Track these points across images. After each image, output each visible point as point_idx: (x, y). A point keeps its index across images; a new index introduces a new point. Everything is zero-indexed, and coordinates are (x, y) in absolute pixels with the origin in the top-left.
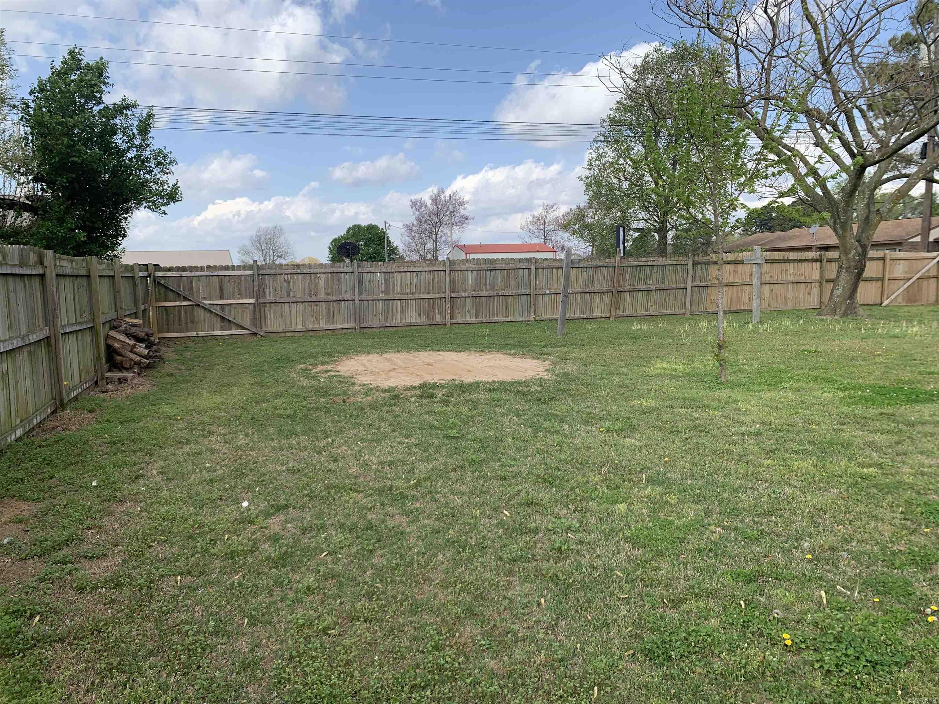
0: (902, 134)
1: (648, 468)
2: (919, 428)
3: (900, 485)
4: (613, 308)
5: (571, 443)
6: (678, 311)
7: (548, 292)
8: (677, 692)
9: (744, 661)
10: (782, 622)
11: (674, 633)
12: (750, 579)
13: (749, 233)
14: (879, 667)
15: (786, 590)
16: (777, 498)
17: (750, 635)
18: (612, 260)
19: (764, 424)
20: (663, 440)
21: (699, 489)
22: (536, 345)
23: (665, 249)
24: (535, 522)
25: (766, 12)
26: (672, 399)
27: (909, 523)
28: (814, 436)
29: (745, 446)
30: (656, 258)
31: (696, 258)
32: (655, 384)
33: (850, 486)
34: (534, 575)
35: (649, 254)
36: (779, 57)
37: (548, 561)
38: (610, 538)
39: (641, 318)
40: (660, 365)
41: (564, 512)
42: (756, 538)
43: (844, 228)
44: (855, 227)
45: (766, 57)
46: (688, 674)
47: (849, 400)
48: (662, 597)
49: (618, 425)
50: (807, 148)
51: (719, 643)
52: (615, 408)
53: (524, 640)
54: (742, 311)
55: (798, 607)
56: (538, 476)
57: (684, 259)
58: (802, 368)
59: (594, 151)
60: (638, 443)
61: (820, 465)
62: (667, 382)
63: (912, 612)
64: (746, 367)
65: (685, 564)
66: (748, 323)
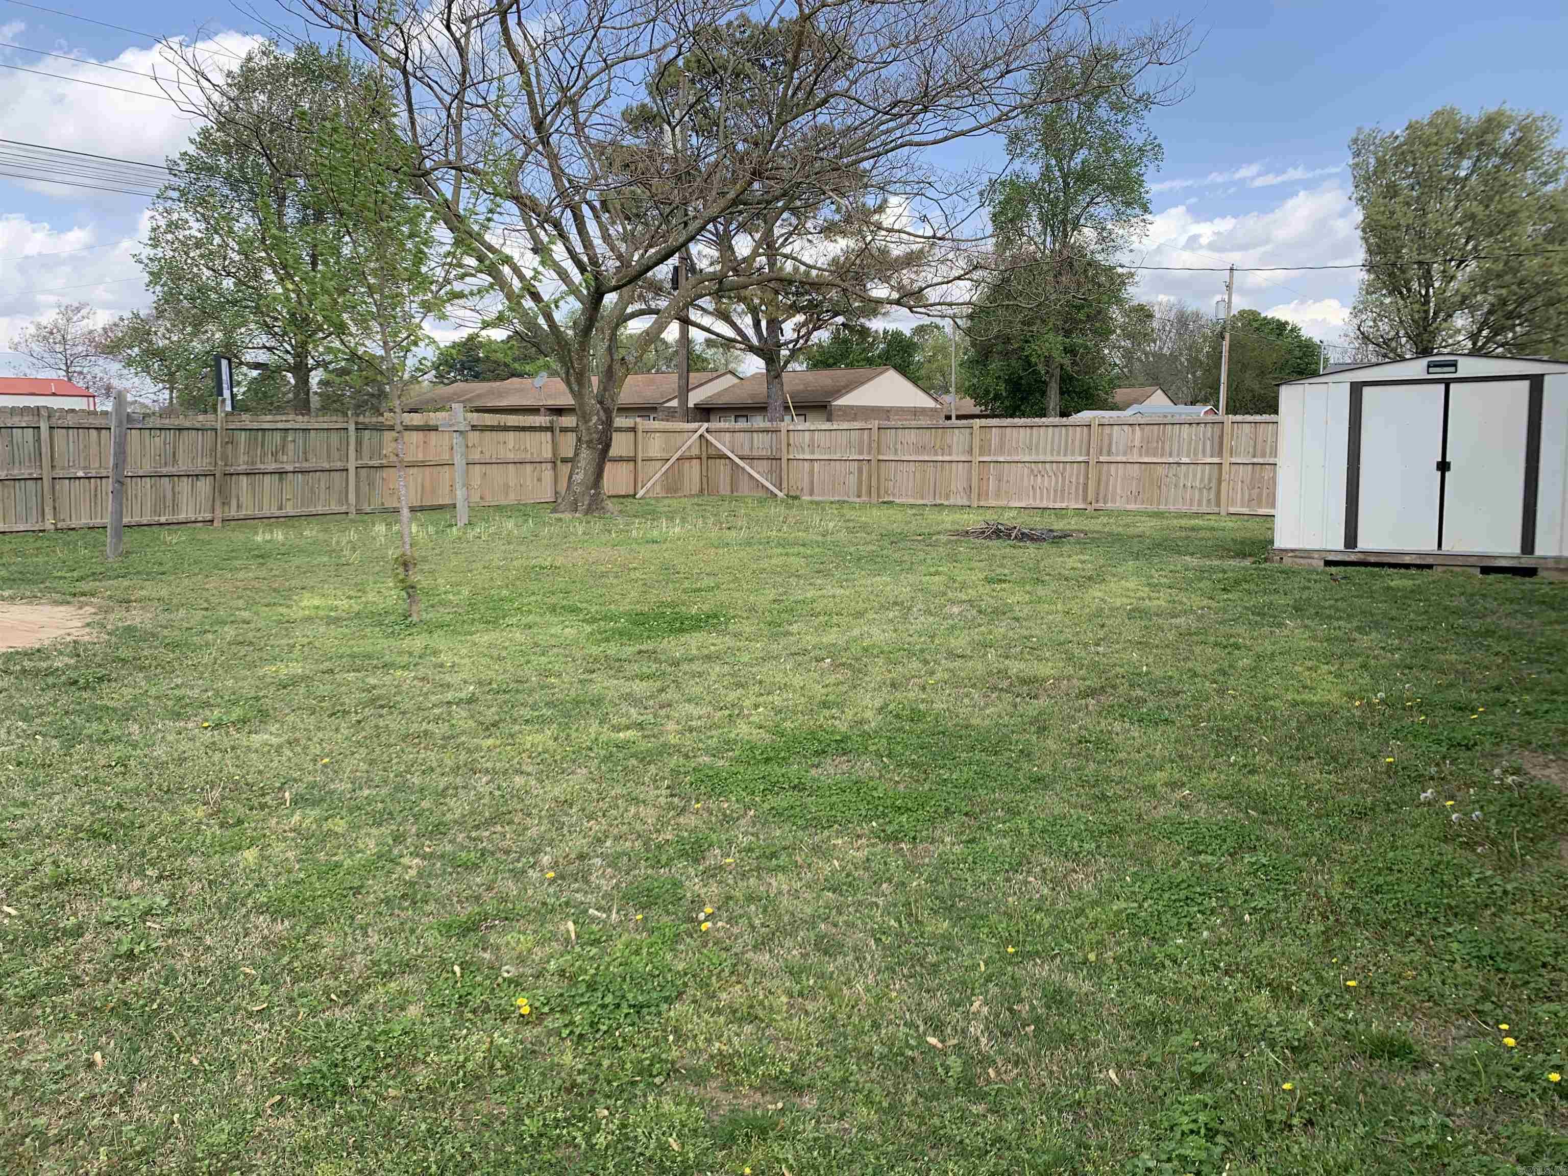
0: (646, 251)
1: (295, 780)
2: (685, 667)
3: (665, 750)
4: (218, 504)
5: (145, 756)
6: (335, 508)
7: (80, 474)
8: (359, 1139)
9: (461, 1058)
10: (516, 983)
11: (350, 1045)
12: (469, 928)
13: (446, 381)
14: (645, 1011)
15: (519, 932)
16: (503, 796)
17: (470, 1016)
18: (211, 417)
19: (480, 683)
20: (319, 729)
21: (382, 802)
22: (61, 578)
23: (307, 401)
24: (75, 914)
25: (448, 27)
26: (331, 658)
27: (676, 800)
28: (553, 694)
29: (454, 722)
30: (290, 417)
31: (361, 419)
32: (299, 636)
33: (602, 761)
34: (78, 1014)
35: (279, 410)
36: (473, 106)
37: (107, 981)
38: (230, 912)
39: (270, 521)
40: (309, 602)
41: (138, 883)
42: (473, 864)
43: (580, 383)
44: (595, 380)
45: (452, 101)
46: (375, 1104)
47: (599, 637)
48: (327, 992)
49: (237, 713)
50: (522, 255)
51: (423, 1040)
52: (230, 683)
53: (60, 1141)
54: (441, 507)
55: (538, 954)
56: (78, 829)
57: (340, 419)
58: (533, 593)
59: (161, 214)
60: (274, 741)
61: (563, 735)
62: (322, 629)
63: (684, 922)
64: (451, 597)
65: (364, 929)
66: (451, 526)
